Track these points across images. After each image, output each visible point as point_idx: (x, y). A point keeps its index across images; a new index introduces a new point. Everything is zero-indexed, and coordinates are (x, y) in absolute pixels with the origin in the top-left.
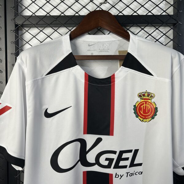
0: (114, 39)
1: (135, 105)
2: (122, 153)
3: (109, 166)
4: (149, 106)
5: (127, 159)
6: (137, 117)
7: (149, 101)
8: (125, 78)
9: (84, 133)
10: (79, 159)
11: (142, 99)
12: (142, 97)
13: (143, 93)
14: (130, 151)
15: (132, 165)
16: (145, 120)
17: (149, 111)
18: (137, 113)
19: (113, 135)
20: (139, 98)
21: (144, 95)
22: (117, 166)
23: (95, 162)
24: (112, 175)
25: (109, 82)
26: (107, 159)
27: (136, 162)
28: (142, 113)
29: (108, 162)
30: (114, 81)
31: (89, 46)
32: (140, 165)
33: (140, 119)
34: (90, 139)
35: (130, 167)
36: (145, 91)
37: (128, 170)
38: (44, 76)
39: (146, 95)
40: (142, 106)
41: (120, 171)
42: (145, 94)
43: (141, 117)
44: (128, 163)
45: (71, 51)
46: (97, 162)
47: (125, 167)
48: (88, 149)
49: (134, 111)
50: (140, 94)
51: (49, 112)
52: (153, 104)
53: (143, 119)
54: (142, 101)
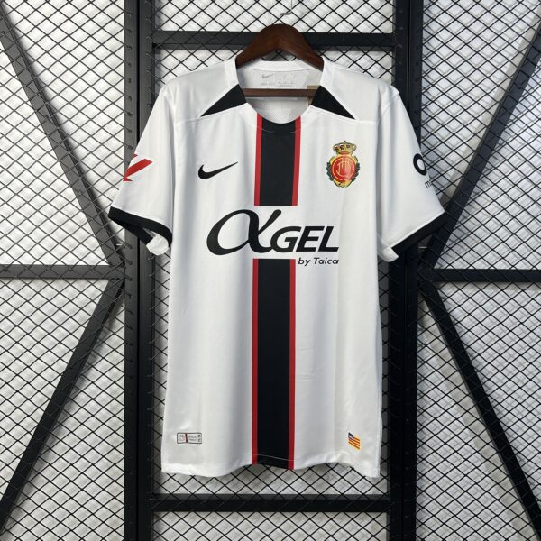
0: (301, 68)
1: (329, 163)
2: (308, 229)
3: (290, 249)
4: (348, 163)
5: (316, 239)
6: (331, 179)
7: (349, 155)
8: (315, 123)
9: (256, 205)
10: (247, 239)
11: (339, 153)
12: (339, 150)
13: (341, 145)
14: (321, 228)
15: (323, 248)
16: (342, 184)
18: (332, 174)
19: (296, 204)
20: (335, 153)
21: (341, 148)
22: (301, 248)
23: (270, 246)
24: (294, 261)
25: (292, 128)
26: (287, 239)
27: (329, 245)
28: (339, 174)
29: (288, 243)
30: (300, 127)
31: (264, 77)
32: (335, 249)
33: (335, 183)
34: (264, 213)
35: (320, 250)
36: (343, 142)
37: (316, 253)
38: (198, 118)
39: (345, 147)
40: (339, 163)
41: (305, 255)
42: (343, 146)
43: (337, 180)
44: (317, 244)
45: (237, 83)
46: (274, 246)
47: (313, 249)
48: (260, 227)
49: (327, 171)
50: (336, 146)
51: (206, 170)
52: (353, 159)
53: (340, 183)
54: (339, 155)
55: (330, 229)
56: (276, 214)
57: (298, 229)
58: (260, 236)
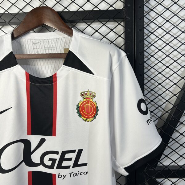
0: (60, 37)
1: (78, 105)
2: (64, 153)
3: (52, 167)
4: (91, 105)
5: (70, 159)
6: (80, 116)
7: (91, 100)
8: (67, 78)
9: (28, 134)
10: (22, 159)
11: (85, 98)
12: (84, 96)
13: (85, 93)
14: (73, 151)
15: (76, 165)
16: (88, 120)
17: (91, 110)
18: (80, 113)
19: (55, 135)
20: (82, 98)
22: (60, 167)
23: (40, 162)
24: (55, 175)
25: (51, 81)
27: (80, 162)
28: (85, 112)
29: (51, 162)
30: (56, 81)
31: (34, 44)
32: (85, 165)
33: (83, 119)
34: (34, 140)
35: (73, 167)
36: (87, 90)
37: (71, 170)
39: (88, 94)
40: (85, 105)
41: (63, 172)
42: (86, 93)
43: (84, 117)
44: (71, 163)
47: (68, 167)
48: (32, 149)
49: (77, 111)
50: (82, 93)
52: (94, 103)
53: (86, 119)
54: (85, 100)
55: (80, 151)
56: (42, 141)
57: (57, 153)
58: (32, 156)
